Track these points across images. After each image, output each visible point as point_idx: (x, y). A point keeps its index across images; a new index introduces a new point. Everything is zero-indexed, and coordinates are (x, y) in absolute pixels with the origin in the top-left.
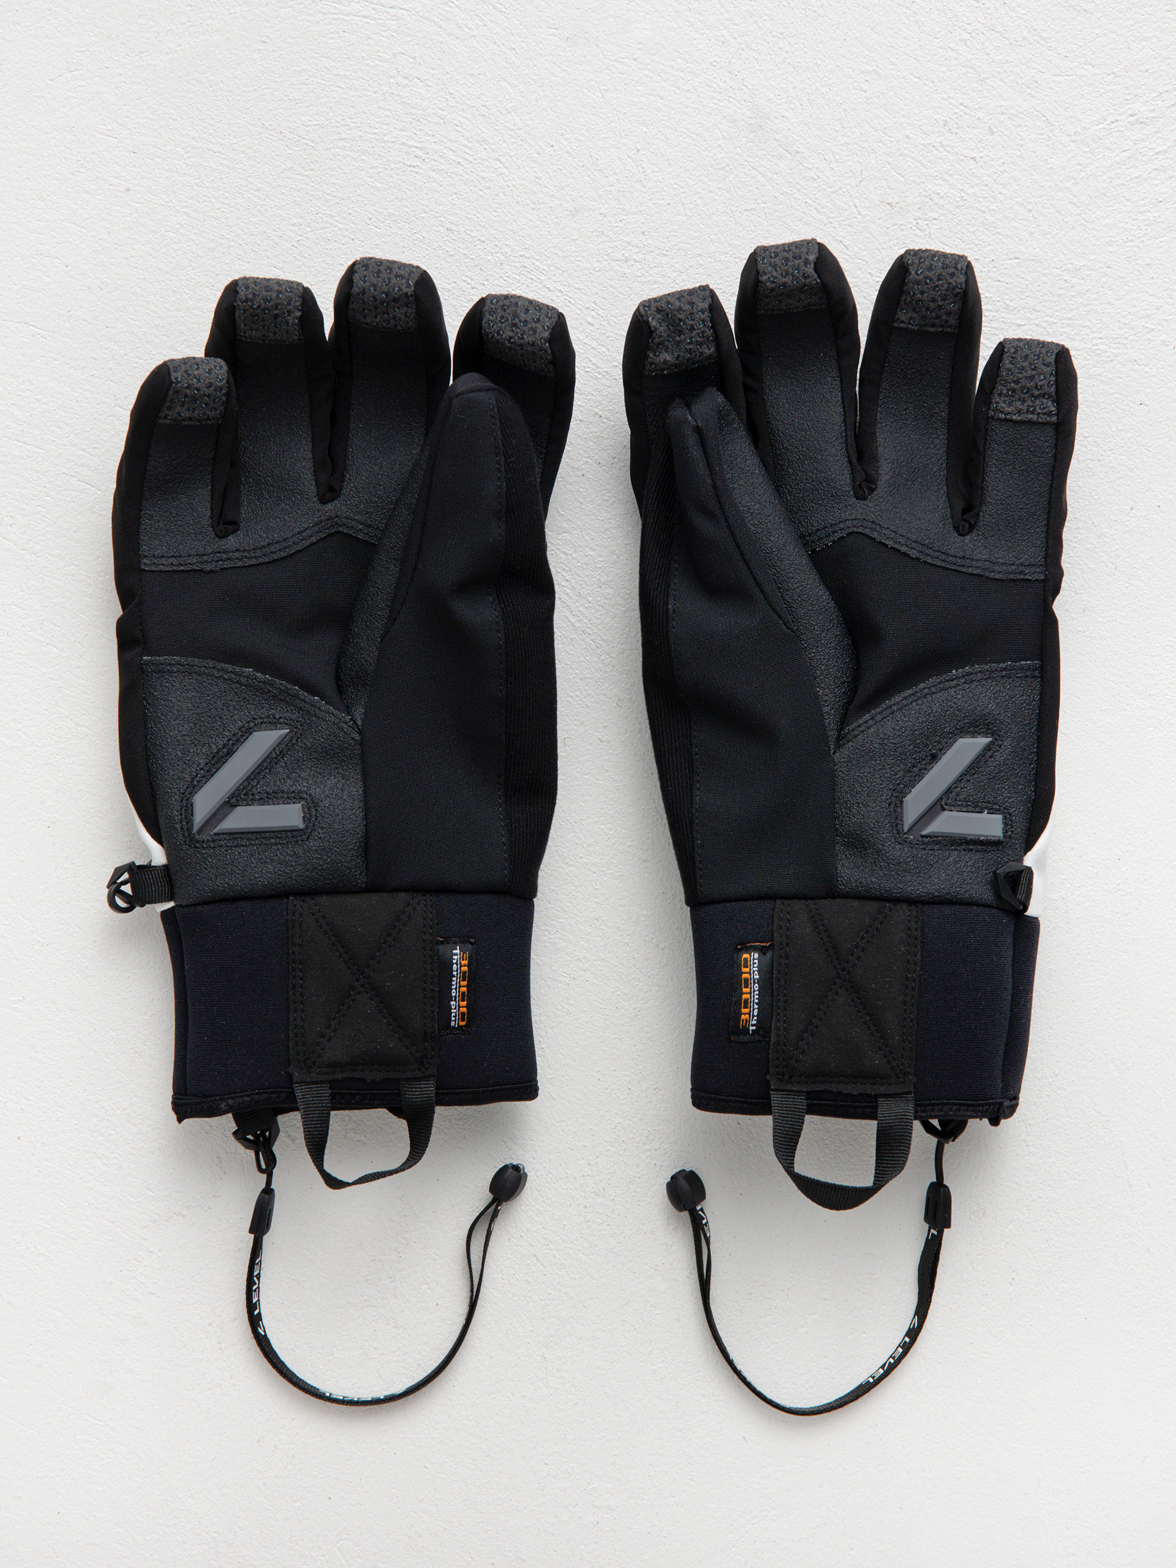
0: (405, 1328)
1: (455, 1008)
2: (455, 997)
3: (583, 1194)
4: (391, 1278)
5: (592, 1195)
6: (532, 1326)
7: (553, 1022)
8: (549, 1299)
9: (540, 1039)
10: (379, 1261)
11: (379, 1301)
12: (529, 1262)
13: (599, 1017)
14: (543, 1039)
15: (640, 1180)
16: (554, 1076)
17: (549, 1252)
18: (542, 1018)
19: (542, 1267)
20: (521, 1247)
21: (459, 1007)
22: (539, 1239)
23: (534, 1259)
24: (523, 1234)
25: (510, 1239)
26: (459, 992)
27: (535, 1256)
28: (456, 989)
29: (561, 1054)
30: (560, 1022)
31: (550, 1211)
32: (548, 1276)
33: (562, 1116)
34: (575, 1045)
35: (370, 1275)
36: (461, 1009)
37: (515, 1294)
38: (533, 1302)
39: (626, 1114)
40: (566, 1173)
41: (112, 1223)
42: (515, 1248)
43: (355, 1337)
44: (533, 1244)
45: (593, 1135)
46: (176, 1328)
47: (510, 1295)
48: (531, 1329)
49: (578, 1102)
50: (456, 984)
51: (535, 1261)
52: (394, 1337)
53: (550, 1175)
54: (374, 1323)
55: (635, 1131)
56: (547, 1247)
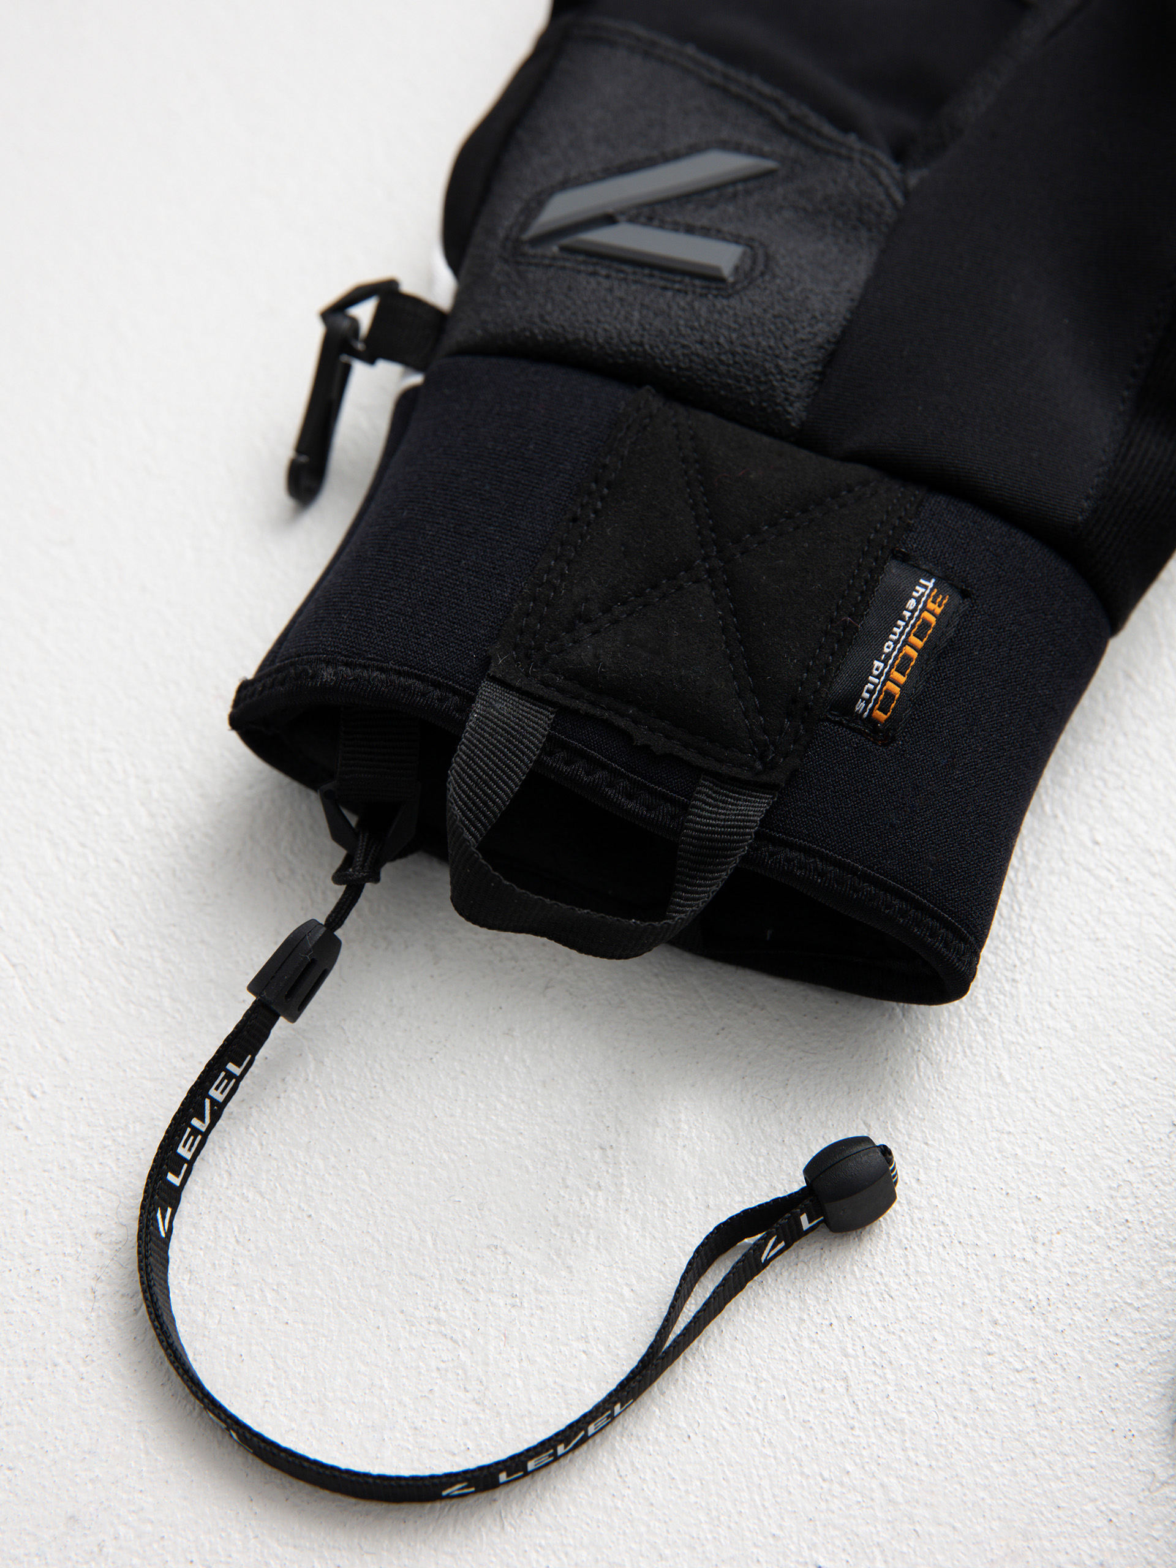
0: (498, 1414)
1: (878, 677)
2: (889, 656)
3: (998, 1293)
4: (514, 1296)
5: (1019, 1304)
6: (781, 1527)
7: (1056, 942)
8: (842, 1484)
9: (1018, 963)
10: (505, 1253)
11: (468, 1334)
12: (826, 1385)
13: (1155, 968)
14: (1023, 964)
15: (1136, 1315)
16: (1021, 1041)
17: (877, 1381)
18: (1035, 927)
19: (852, 1411)
20: (822, 1346)
21: (888, 678)
22: (868, 1347)
23: (841, 1386)
24: (835, 1322)
25: (802, 1320)
26: (900, 650)
27: (846, 1379)
28: (896, 643)
29: (1050, 1004)
30: (1071, 948)
31: (913, 1299)
32: (857, 1432)
33: (1010, 1121)
34: (1085, 1000)
35: (473, 1274)
36: (889, 684)
37: (770, 1443)
38: (802, 1474)
39: (1151, 1171)
40: (978, 1237)
41: (14, 966)
42: (806, 1344)
43: (382, 1387)
44: (850, 1351)
45: (1064, 1185)
46: (26, 1213)
47: (758, 1439)
48: (777, 1532)
49: (1054, 1109)
50: (902, 633)
51: (842, 1390)
52: (466, 1423)
53: (941, 1228)
54: (435, 1374)
55: (1158, 1211)
56: (879, 1372)
